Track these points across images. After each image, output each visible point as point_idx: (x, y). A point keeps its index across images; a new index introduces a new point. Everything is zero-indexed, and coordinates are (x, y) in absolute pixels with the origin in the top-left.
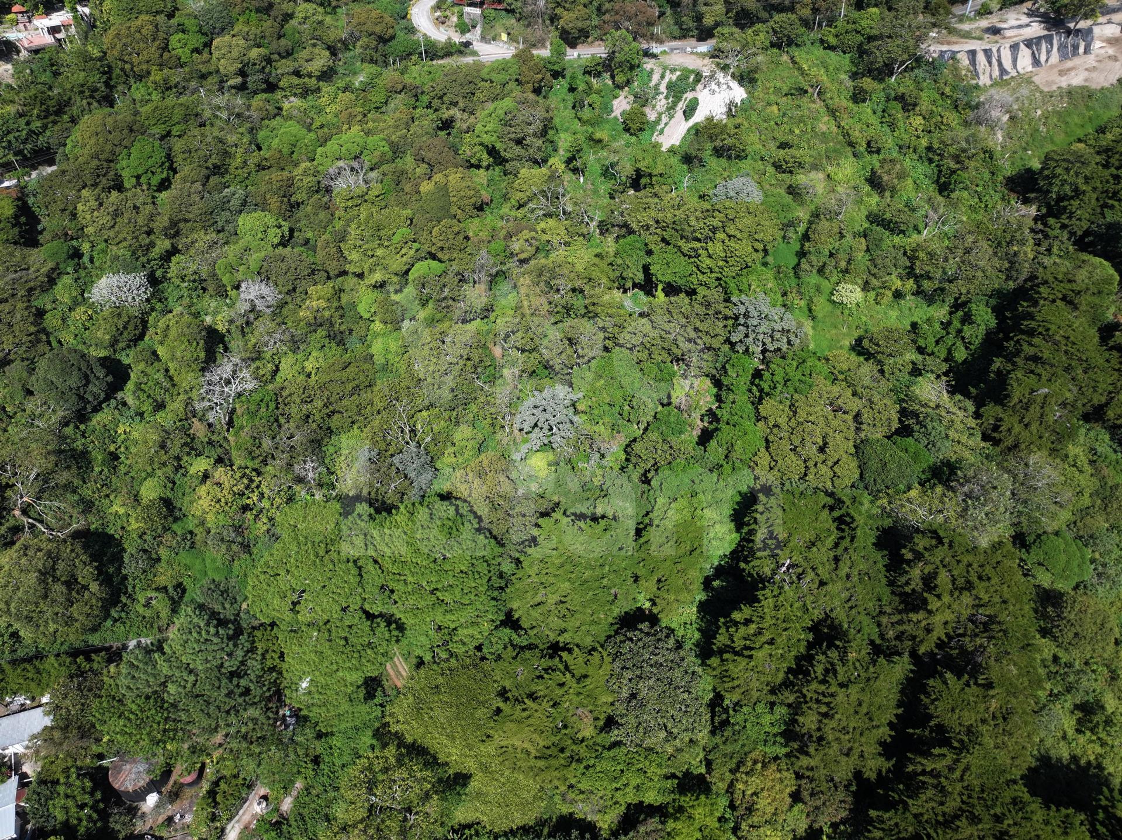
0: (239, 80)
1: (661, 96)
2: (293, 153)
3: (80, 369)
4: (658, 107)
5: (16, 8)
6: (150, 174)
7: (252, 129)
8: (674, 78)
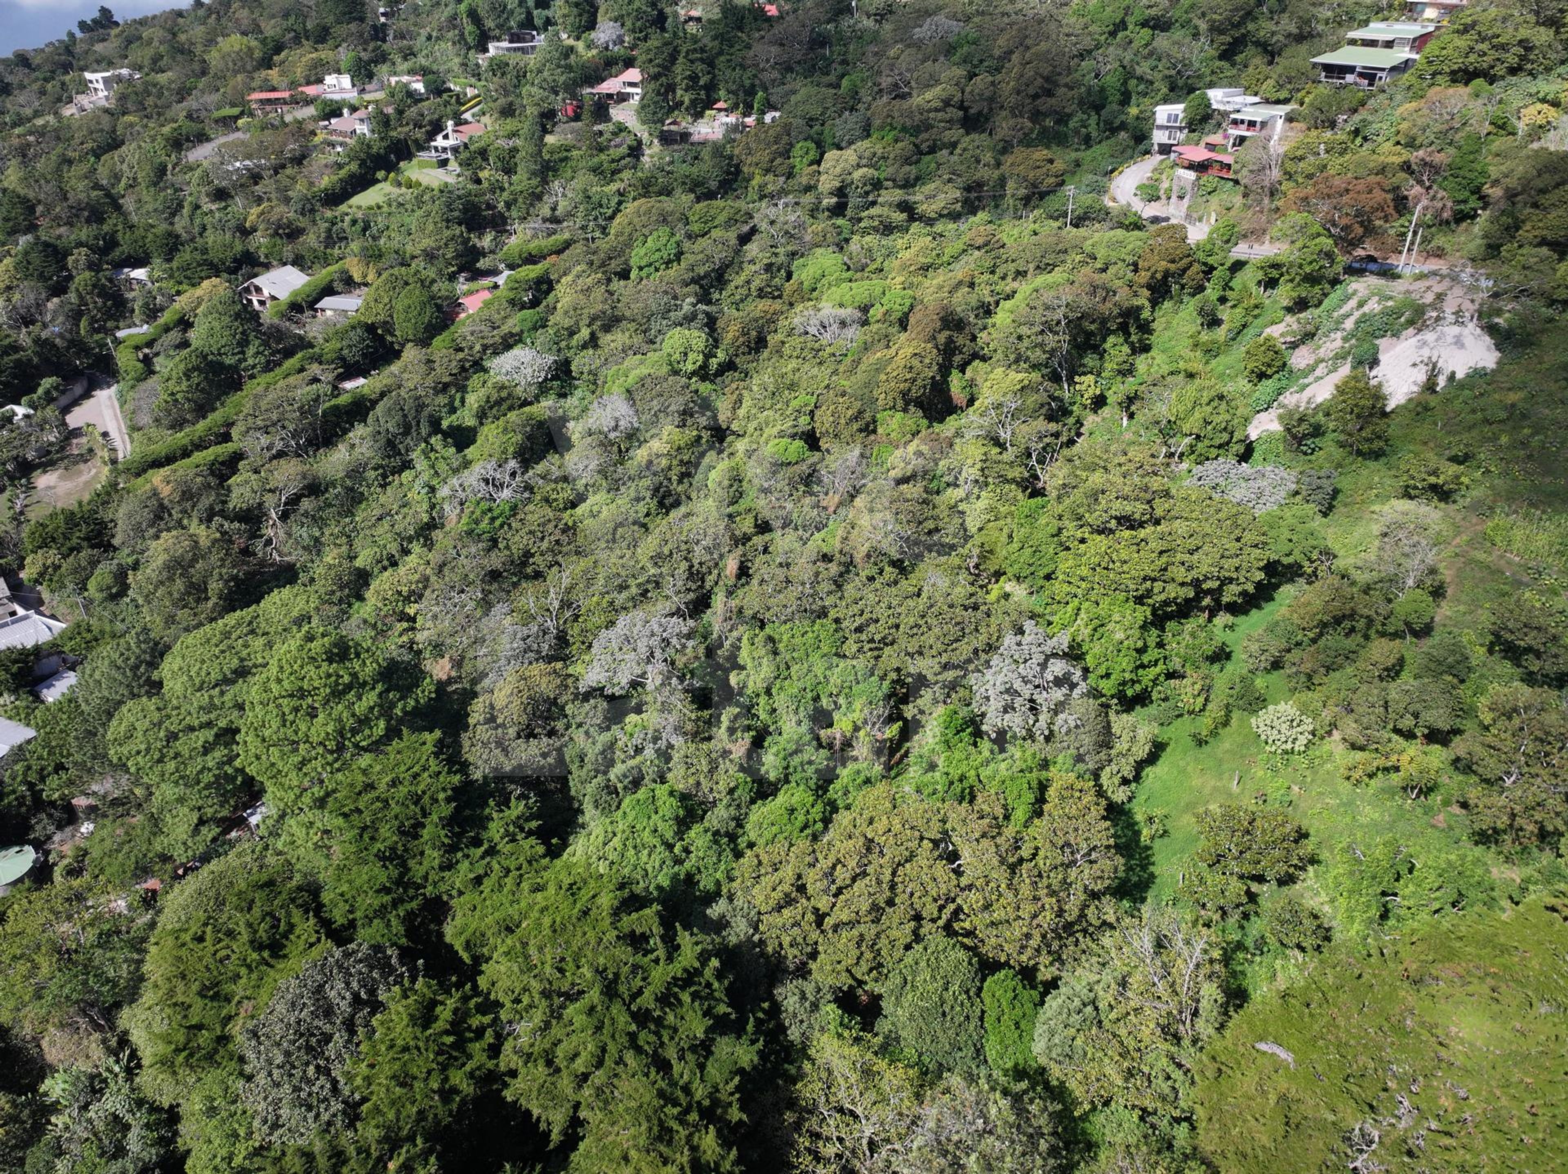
0: (834, 200)
1: (1339, 335)
2: (814, 289)
3: (405, 416)
4: (1322, 350)
5: (719, 105)
6: (652, 269)
7: (793, 255)
8: (1377, 308)
